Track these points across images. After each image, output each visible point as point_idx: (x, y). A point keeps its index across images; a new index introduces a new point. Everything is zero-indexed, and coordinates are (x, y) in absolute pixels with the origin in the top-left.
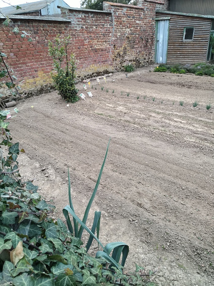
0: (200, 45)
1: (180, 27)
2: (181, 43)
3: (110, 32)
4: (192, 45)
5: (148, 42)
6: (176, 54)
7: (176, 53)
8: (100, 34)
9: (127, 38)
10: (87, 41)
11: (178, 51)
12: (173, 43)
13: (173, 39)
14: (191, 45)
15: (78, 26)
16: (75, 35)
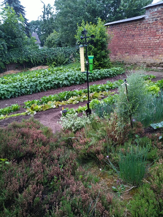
10: (160, 32)
15: (151, 19)
16: (147, 28)
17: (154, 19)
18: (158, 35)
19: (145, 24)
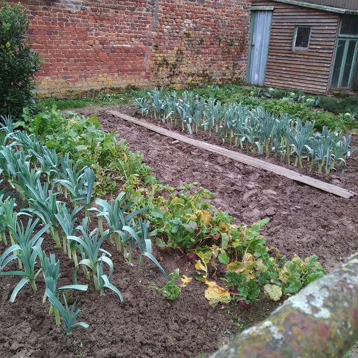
0: (320, 58)
1: (289, 24)
2: (288, 52)
3: (149, 23)
4: (306, 57)
5: (231, 45)
6: (280, 71)
7: (280, 68)
8: (124, 24)
9: (185, 36)
10: (94, 33)
11: (283, 65)
12: (276, 51)
13: (277, 44)
14: (304, 57)
15: (74, 6)
16: (66, 21)
17: (79, 6)
18: (91, 38)
19: (61, 11)
